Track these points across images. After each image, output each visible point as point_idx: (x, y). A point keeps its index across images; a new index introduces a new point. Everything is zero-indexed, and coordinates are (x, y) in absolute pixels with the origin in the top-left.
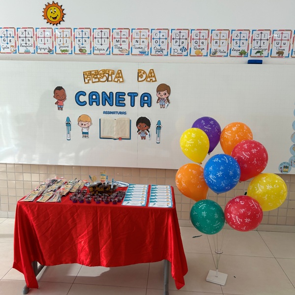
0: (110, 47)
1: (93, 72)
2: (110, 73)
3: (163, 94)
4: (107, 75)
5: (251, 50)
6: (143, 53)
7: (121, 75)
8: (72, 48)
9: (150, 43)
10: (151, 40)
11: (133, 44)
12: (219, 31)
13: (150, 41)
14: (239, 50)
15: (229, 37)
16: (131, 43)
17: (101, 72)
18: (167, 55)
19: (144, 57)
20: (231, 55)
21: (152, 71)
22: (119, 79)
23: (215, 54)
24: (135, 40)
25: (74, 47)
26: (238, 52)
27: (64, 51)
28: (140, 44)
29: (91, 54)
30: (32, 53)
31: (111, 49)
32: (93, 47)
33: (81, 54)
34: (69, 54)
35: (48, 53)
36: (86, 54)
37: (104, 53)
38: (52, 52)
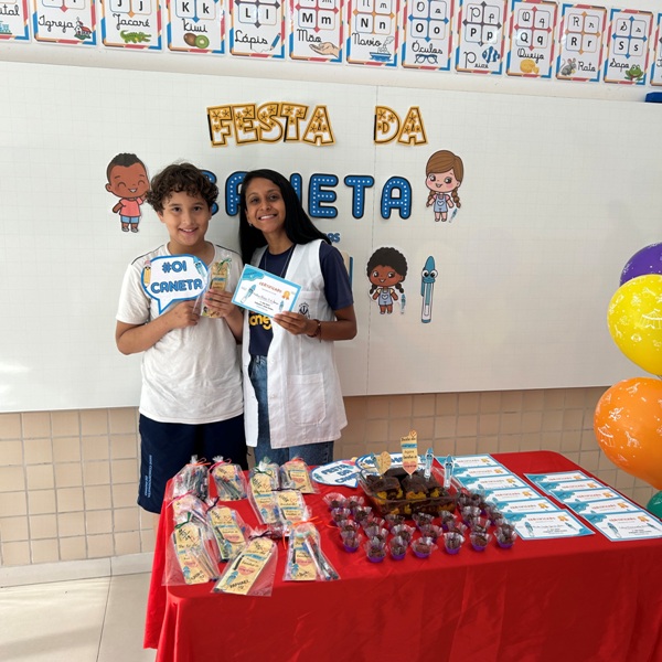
0: (283, 34)
1: (241, 110)
2: (293, 116)
3: (441, 182)
4: (283, 121)
5: (653, 66)
6: (380, 59)
7: (324, 123)
8: (159, 28)
9: (401, 32)
10: (405, 22)
11: (353, 31)
12: (582, 11)
13: (401, 25)
14: (627, 66)
15: (604, 29)
16: (346, 26)
17: (265, 109)
18: (448, 69)
19: (383, 71)
20: (608, 78)
21: (414, 114)
22: (318, 133)
23: (569, 73)
24: (360, 17)
25: (169, 26)
26: (624, 70)
27: (132, 36)
28: (373, 32)
29: (222, 52)
30: (18, 38)
31: (287, 42)
32: (231, 31)
33: (192, 50)
34: (151, 48)
35: (76, 42)
36: (209, 53)
37: (264, 53)
38: (91, 40)
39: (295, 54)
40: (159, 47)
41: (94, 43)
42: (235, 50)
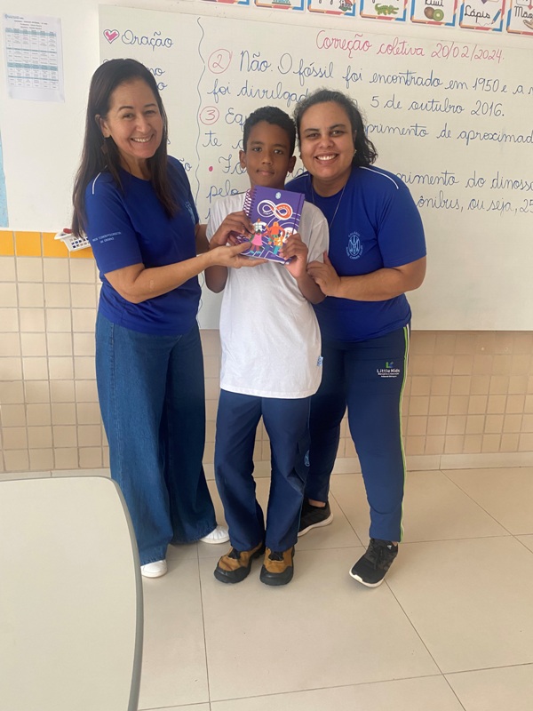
0: (503, 10)
8: (406, 2)
25: (413, 1)
27: (383, 9)
29: (453, 24)
30: (295, 8)
31: (505, 17)
32: (462, 6)
33: (430, 23)
34: (397, 19)
35: (339, 13)
36: (443, 25)
37: (486, 26)
38: (351, 12)
39: (511, 28)
40: (404, 19)
41: (353, 14)
42: (464, 23)
